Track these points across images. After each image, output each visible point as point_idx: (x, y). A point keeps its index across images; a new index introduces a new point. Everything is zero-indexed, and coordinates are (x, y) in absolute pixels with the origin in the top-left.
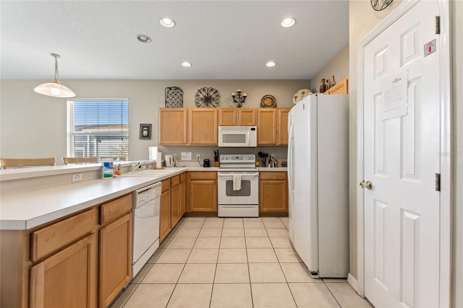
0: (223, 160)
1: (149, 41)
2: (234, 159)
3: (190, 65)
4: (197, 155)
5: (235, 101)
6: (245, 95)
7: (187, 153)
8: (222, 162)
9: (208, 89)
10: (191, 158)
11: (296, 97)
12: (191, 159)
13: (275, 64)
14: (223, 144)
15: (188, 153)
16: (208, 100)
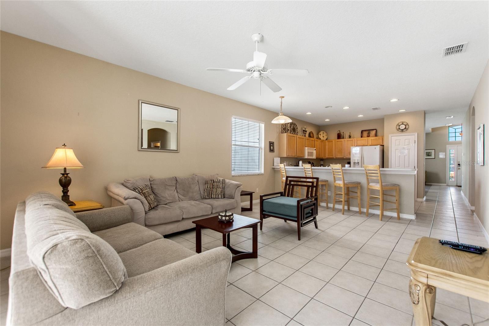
11: (320, 134)
14: (308, 157)
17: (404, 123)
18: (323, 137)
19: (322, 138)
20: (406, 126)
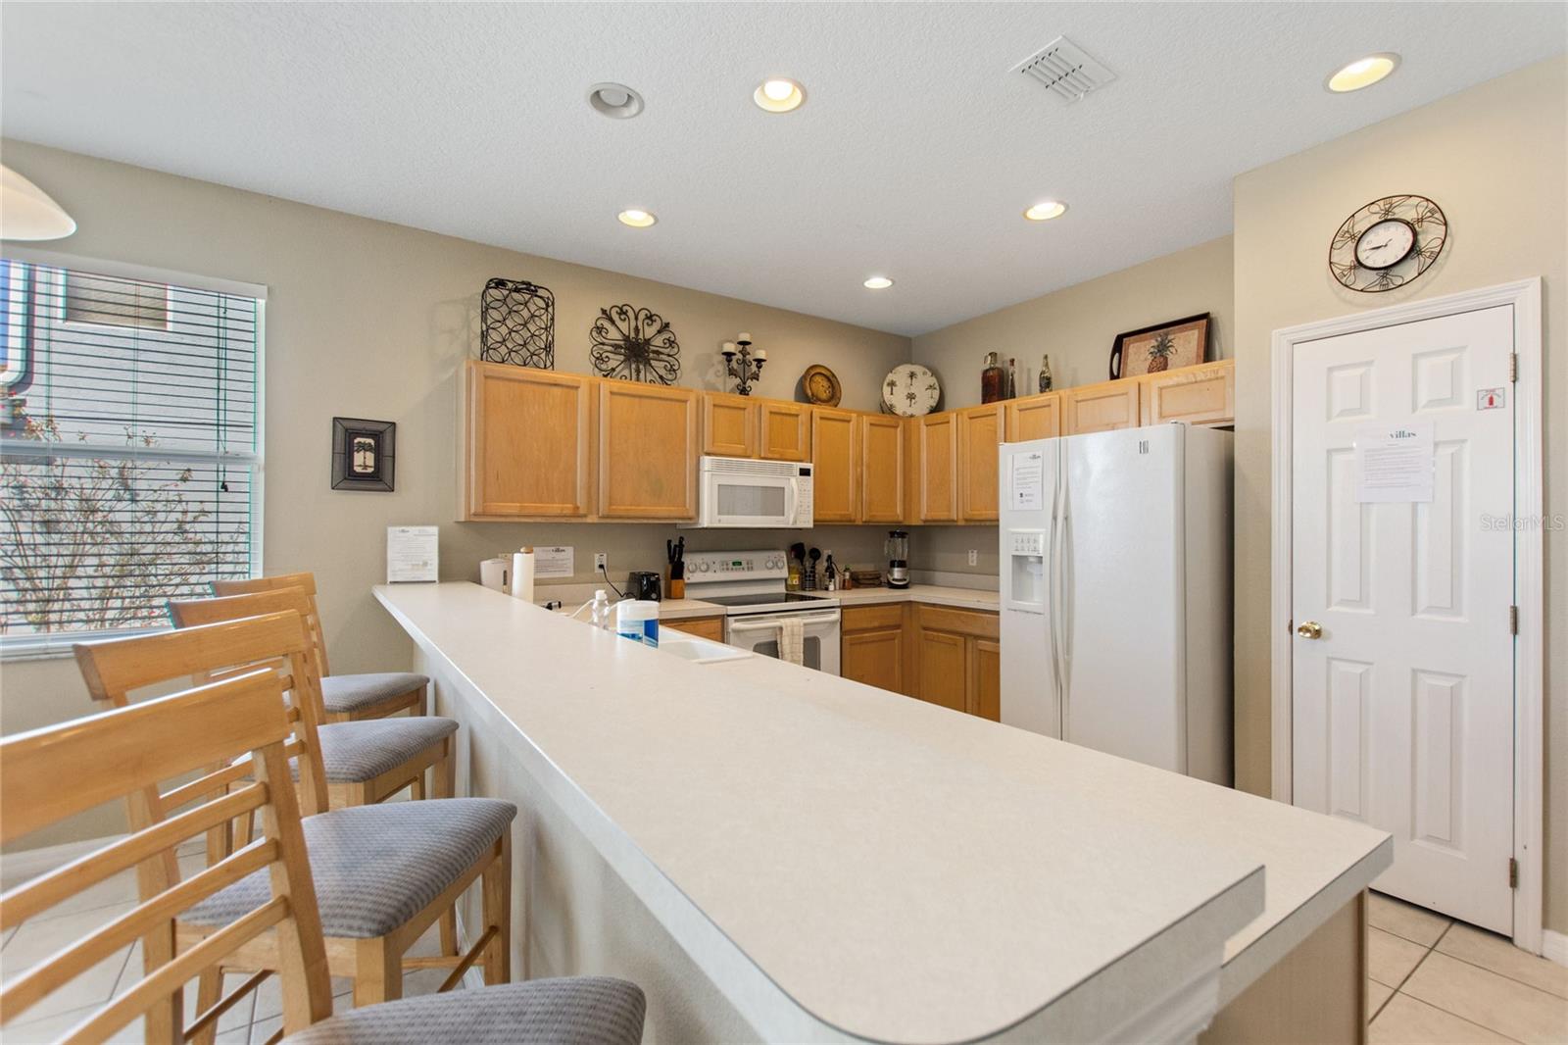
0: (695, 575)
1: (634, 108)
2: (728, 569)
3: (651, 221)
4: (597, 556)
5: (732, 372)
6: (761, 355)
7: (558, 550)
8: (692, 580)
9: (637, 311)
10: (572, 570)
11: (892, 384)
12: (572, 575)
13: (890, 283)
14: (720, 517)
15: (561, 548)
16: (636, 352)
17: (1399, 212)
18: (911, 397)
19: (901, 406)
20: (1415, 234)
